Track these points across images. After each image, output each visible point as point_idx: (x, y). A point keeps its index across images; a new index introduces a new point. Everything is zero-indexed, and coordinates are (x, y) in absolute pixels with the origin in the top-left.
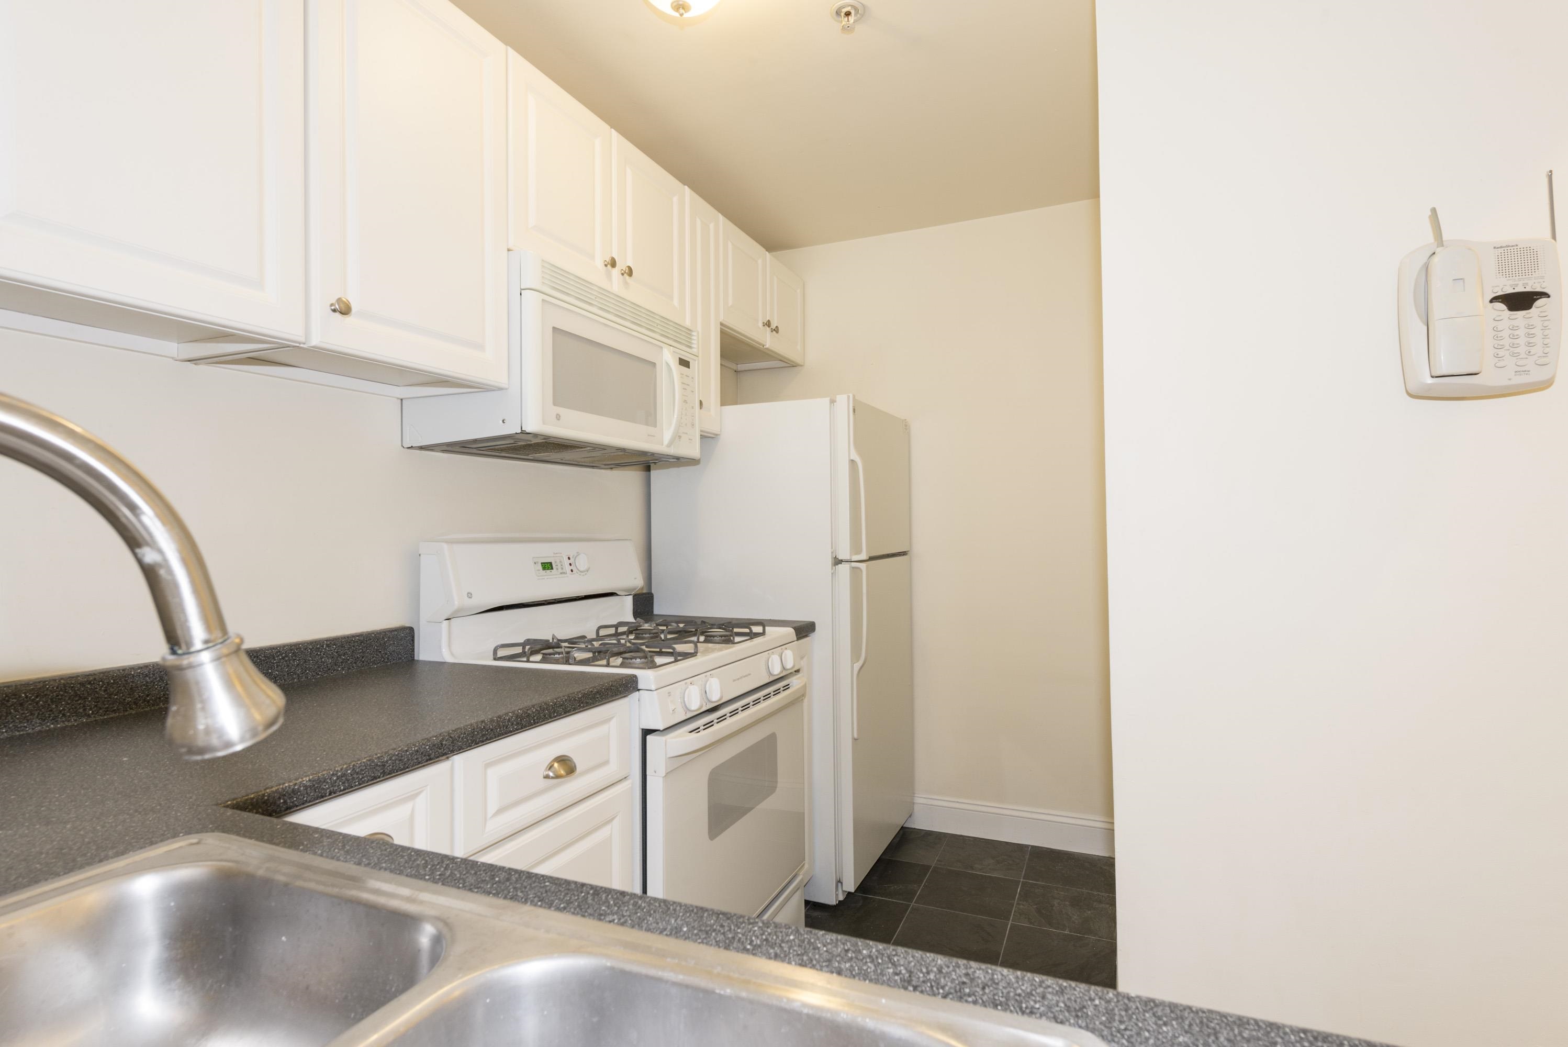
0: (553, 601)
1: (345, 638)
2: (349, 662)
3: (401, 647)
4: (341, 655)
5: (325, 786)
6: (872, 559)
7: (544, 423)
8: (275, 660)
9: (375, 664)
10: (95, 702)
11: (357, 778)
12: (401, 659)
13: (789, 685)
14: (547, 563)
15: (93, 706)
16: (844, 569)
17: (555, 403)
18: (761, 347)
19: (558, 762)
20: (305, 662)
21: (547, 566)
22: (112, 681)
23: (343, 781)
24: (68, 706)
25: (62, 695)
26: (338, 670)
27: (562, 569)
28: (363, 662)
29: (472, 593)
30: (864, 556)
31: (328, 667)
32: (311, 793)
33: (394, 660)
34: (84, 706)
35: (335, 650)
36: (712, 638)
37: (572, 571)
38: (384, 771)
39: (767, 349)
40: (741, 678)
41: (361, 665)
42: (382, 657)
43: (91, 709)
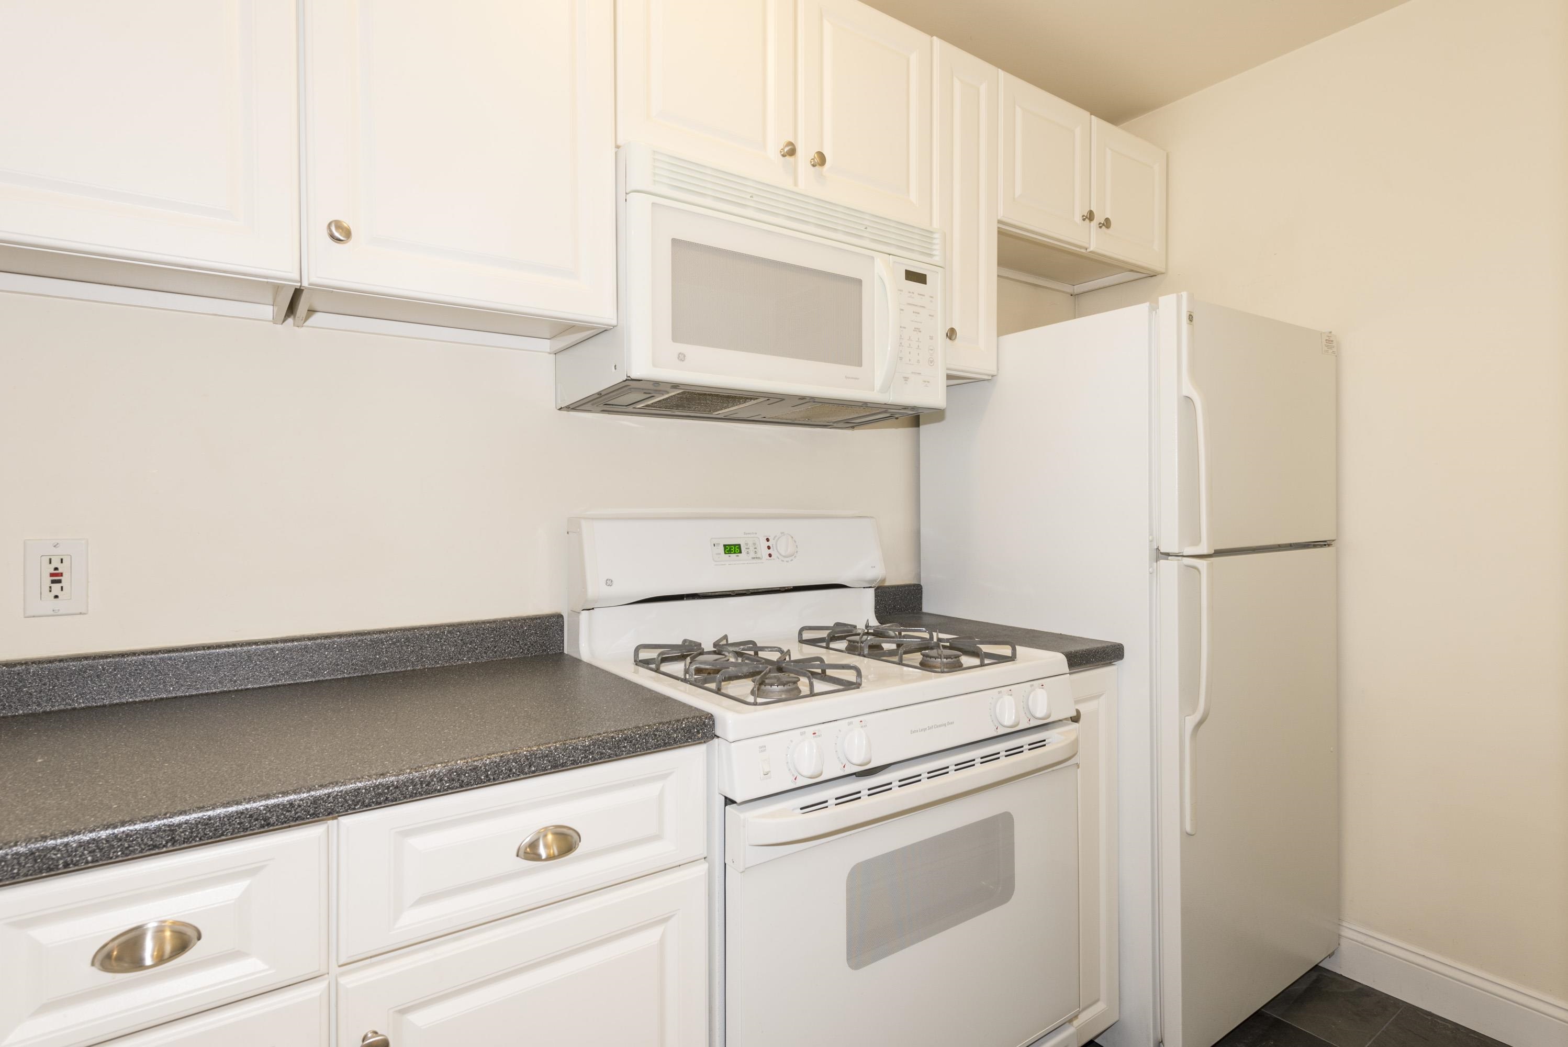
0: (744, 592)
1: (473, 624)
2: (477, 652)
3: (545, 638)
4: (467, 644)
5: (55, 855)
6: (1219, 553)
7: (654, 365)
8: (384, 644)
9: (511, 655)
10: (176, 679)
11: (119, 847)
12: (546, 651)
13: (1044, 741)
14: (735, 545)
15: (174, 683)
16: (1170, 567)
17: (676, 338)
18: (1083, 251)
19: (555, 834)
20: (421, 648)
21: (732, 549)
22: (195, 658)
23: (90, 849)
24: (147, 681)
25: (140, 670)
26: (463, 660)
27: (756, 553)
28: (495, 652)
29: (613, 580)
30: (1204, 549)
31: (450, 656)
32: (26, 863)
33: (536, 651)
34: (164, 682)
35: (459, 637)
36: (928, 659)
37: (770, 555)
38: (173, 838)
39: (1091, 252)
40: (930, 728)
41: (493, 655)
42: (521, 648)
43: (172, 685)
